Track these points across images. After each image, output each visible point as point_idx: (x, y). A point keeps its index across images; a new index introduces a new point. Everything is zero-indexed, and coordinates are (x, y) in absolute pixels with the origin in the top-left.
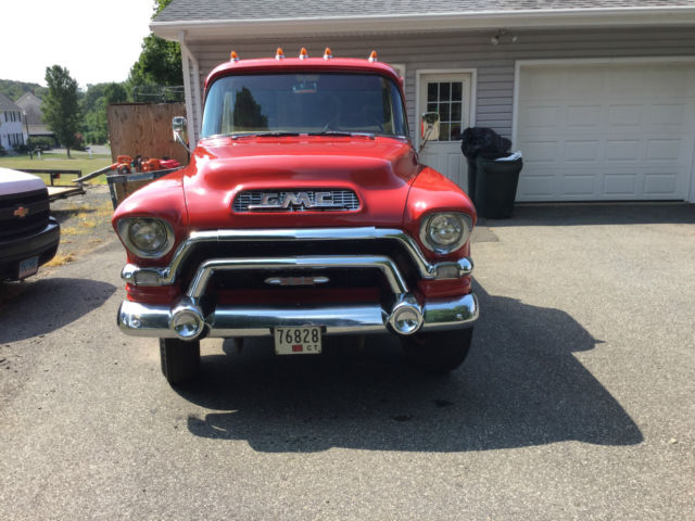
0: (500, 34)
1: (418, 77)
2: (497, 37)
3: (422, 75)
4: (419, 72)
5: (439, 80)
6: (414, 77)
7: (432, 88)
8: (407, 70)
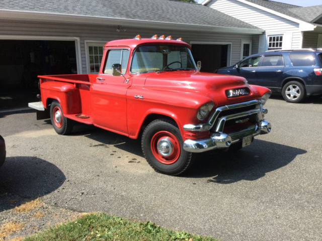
0: (119, 27)
1: (85, 44)
2: (119, 29)
3: (87, 43)
4: (86, 41)
5: (93, 45)
6: (84, 44)
7: (90, 48)
8: (81, 40)
